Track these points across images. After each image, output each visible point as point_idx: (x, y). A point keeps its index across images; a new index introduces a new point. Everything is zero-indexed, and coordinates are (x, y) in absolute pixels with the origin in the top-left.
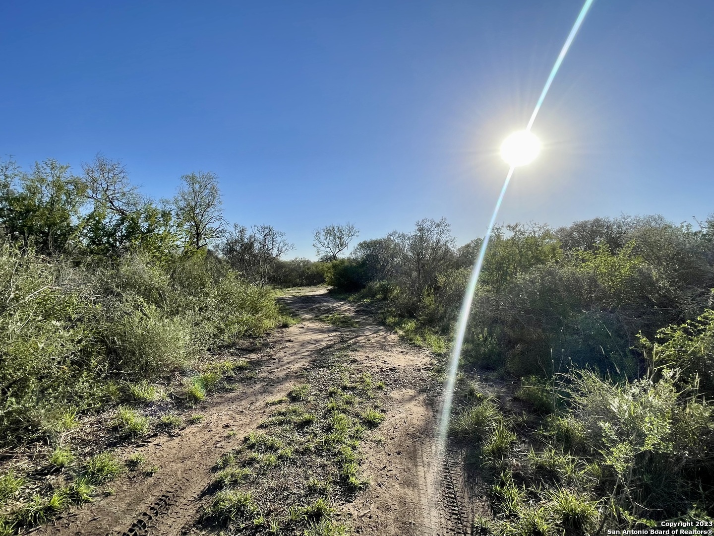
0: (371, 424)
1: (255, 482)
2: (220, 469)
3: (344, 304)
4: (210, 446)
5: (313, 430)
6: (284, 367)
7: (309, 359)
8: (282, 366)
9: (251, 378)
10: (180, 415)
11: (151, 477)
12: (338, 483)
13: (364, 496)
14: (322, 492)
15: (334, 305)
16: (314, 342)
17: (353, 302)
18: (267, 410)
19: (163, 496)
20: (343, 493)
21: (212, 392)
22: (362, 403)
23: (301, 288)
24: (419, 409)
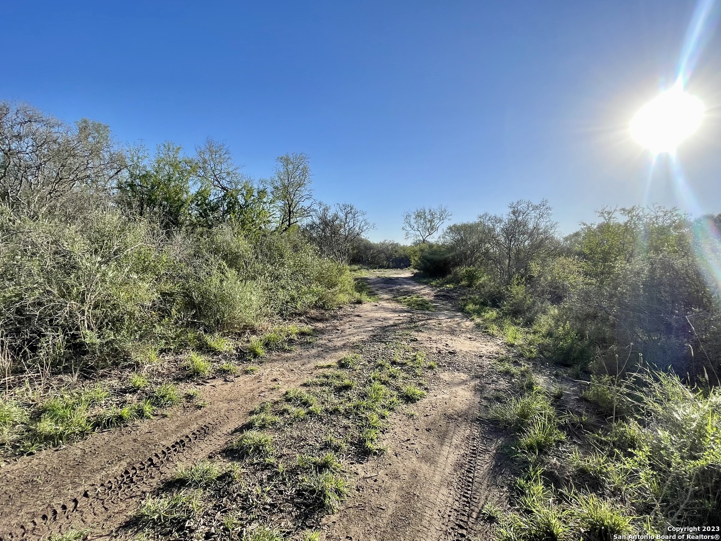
0: (409, 399)
1: (281, 430)
2: (256, 414)
3: (425, 288)
4: (255, 394)
5: (348, 395)
6: (345, 338)
7: (371, 333)
8: (343, 336)
9: (310, 343)
10: (240, 365)
11: (200, 410)
12: (355, 444)
13: (377, 461)
14: (337, 449)
15: (415, 288)
16: (382, 320)
17: (436, 286)
18: (315, 372)
19: (205, 426)
20: (357, 454)
21: (272, 350)
22: (407, 378)
23: (387, 270)
24: (466, 393)
